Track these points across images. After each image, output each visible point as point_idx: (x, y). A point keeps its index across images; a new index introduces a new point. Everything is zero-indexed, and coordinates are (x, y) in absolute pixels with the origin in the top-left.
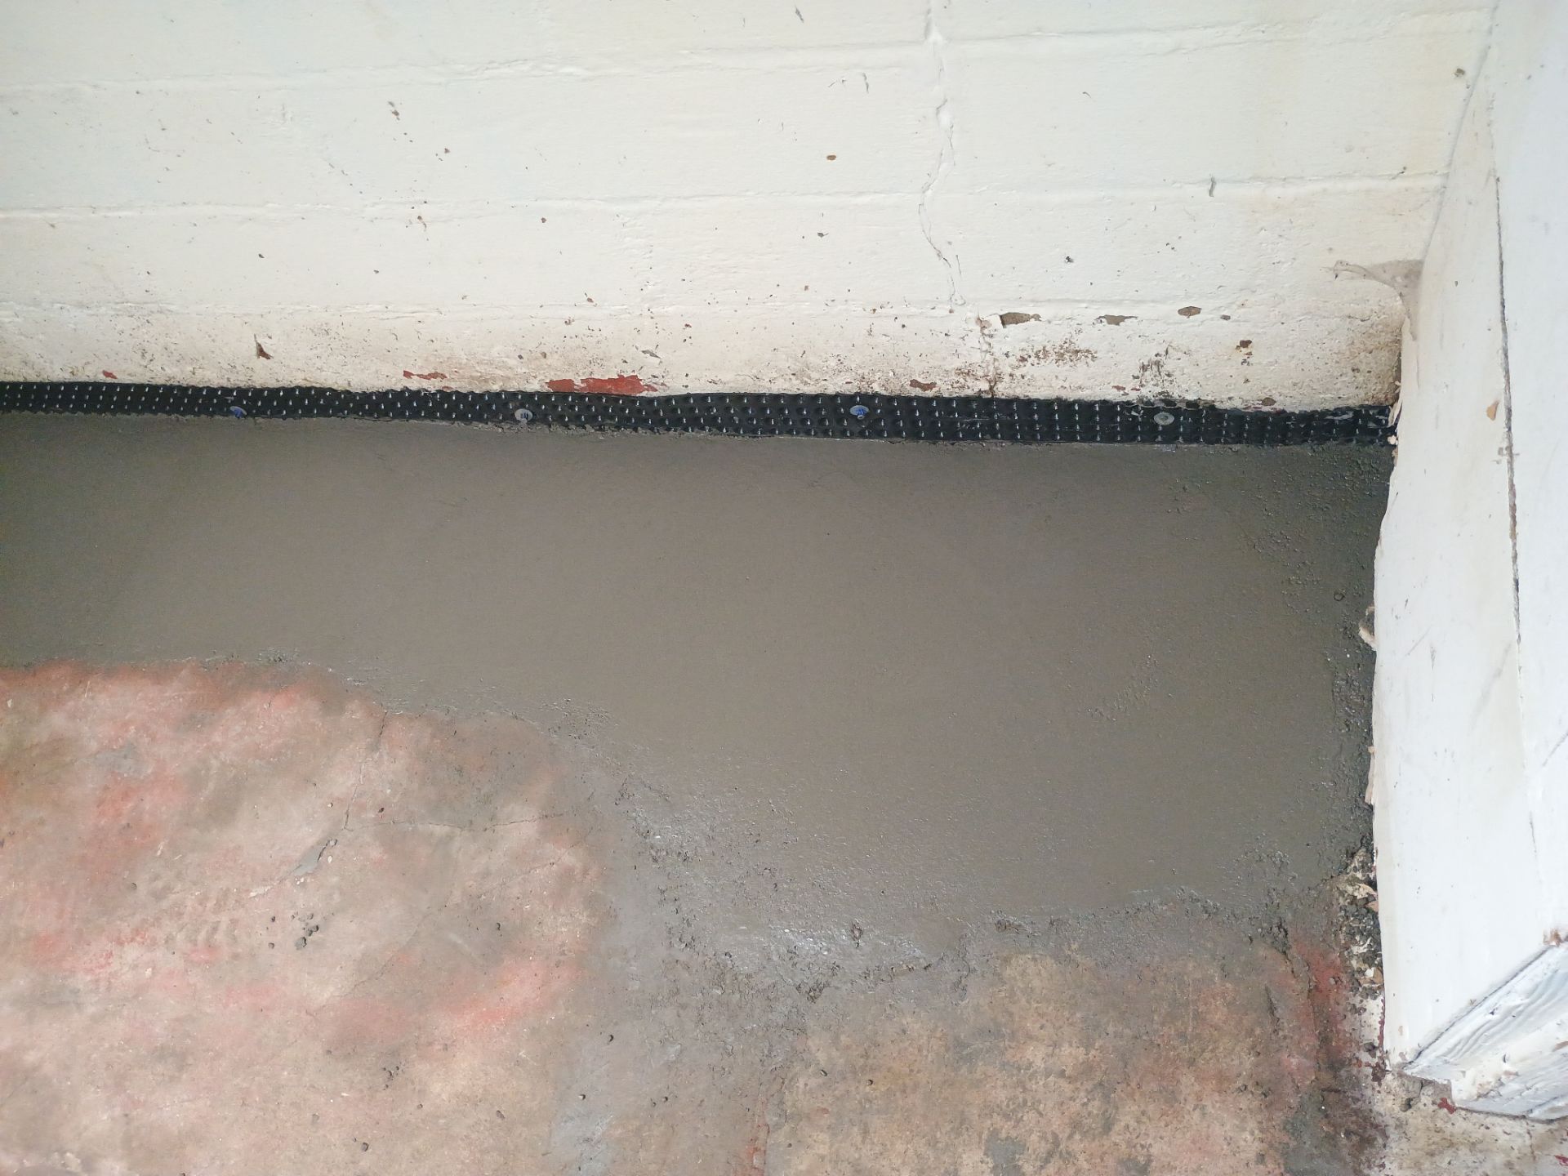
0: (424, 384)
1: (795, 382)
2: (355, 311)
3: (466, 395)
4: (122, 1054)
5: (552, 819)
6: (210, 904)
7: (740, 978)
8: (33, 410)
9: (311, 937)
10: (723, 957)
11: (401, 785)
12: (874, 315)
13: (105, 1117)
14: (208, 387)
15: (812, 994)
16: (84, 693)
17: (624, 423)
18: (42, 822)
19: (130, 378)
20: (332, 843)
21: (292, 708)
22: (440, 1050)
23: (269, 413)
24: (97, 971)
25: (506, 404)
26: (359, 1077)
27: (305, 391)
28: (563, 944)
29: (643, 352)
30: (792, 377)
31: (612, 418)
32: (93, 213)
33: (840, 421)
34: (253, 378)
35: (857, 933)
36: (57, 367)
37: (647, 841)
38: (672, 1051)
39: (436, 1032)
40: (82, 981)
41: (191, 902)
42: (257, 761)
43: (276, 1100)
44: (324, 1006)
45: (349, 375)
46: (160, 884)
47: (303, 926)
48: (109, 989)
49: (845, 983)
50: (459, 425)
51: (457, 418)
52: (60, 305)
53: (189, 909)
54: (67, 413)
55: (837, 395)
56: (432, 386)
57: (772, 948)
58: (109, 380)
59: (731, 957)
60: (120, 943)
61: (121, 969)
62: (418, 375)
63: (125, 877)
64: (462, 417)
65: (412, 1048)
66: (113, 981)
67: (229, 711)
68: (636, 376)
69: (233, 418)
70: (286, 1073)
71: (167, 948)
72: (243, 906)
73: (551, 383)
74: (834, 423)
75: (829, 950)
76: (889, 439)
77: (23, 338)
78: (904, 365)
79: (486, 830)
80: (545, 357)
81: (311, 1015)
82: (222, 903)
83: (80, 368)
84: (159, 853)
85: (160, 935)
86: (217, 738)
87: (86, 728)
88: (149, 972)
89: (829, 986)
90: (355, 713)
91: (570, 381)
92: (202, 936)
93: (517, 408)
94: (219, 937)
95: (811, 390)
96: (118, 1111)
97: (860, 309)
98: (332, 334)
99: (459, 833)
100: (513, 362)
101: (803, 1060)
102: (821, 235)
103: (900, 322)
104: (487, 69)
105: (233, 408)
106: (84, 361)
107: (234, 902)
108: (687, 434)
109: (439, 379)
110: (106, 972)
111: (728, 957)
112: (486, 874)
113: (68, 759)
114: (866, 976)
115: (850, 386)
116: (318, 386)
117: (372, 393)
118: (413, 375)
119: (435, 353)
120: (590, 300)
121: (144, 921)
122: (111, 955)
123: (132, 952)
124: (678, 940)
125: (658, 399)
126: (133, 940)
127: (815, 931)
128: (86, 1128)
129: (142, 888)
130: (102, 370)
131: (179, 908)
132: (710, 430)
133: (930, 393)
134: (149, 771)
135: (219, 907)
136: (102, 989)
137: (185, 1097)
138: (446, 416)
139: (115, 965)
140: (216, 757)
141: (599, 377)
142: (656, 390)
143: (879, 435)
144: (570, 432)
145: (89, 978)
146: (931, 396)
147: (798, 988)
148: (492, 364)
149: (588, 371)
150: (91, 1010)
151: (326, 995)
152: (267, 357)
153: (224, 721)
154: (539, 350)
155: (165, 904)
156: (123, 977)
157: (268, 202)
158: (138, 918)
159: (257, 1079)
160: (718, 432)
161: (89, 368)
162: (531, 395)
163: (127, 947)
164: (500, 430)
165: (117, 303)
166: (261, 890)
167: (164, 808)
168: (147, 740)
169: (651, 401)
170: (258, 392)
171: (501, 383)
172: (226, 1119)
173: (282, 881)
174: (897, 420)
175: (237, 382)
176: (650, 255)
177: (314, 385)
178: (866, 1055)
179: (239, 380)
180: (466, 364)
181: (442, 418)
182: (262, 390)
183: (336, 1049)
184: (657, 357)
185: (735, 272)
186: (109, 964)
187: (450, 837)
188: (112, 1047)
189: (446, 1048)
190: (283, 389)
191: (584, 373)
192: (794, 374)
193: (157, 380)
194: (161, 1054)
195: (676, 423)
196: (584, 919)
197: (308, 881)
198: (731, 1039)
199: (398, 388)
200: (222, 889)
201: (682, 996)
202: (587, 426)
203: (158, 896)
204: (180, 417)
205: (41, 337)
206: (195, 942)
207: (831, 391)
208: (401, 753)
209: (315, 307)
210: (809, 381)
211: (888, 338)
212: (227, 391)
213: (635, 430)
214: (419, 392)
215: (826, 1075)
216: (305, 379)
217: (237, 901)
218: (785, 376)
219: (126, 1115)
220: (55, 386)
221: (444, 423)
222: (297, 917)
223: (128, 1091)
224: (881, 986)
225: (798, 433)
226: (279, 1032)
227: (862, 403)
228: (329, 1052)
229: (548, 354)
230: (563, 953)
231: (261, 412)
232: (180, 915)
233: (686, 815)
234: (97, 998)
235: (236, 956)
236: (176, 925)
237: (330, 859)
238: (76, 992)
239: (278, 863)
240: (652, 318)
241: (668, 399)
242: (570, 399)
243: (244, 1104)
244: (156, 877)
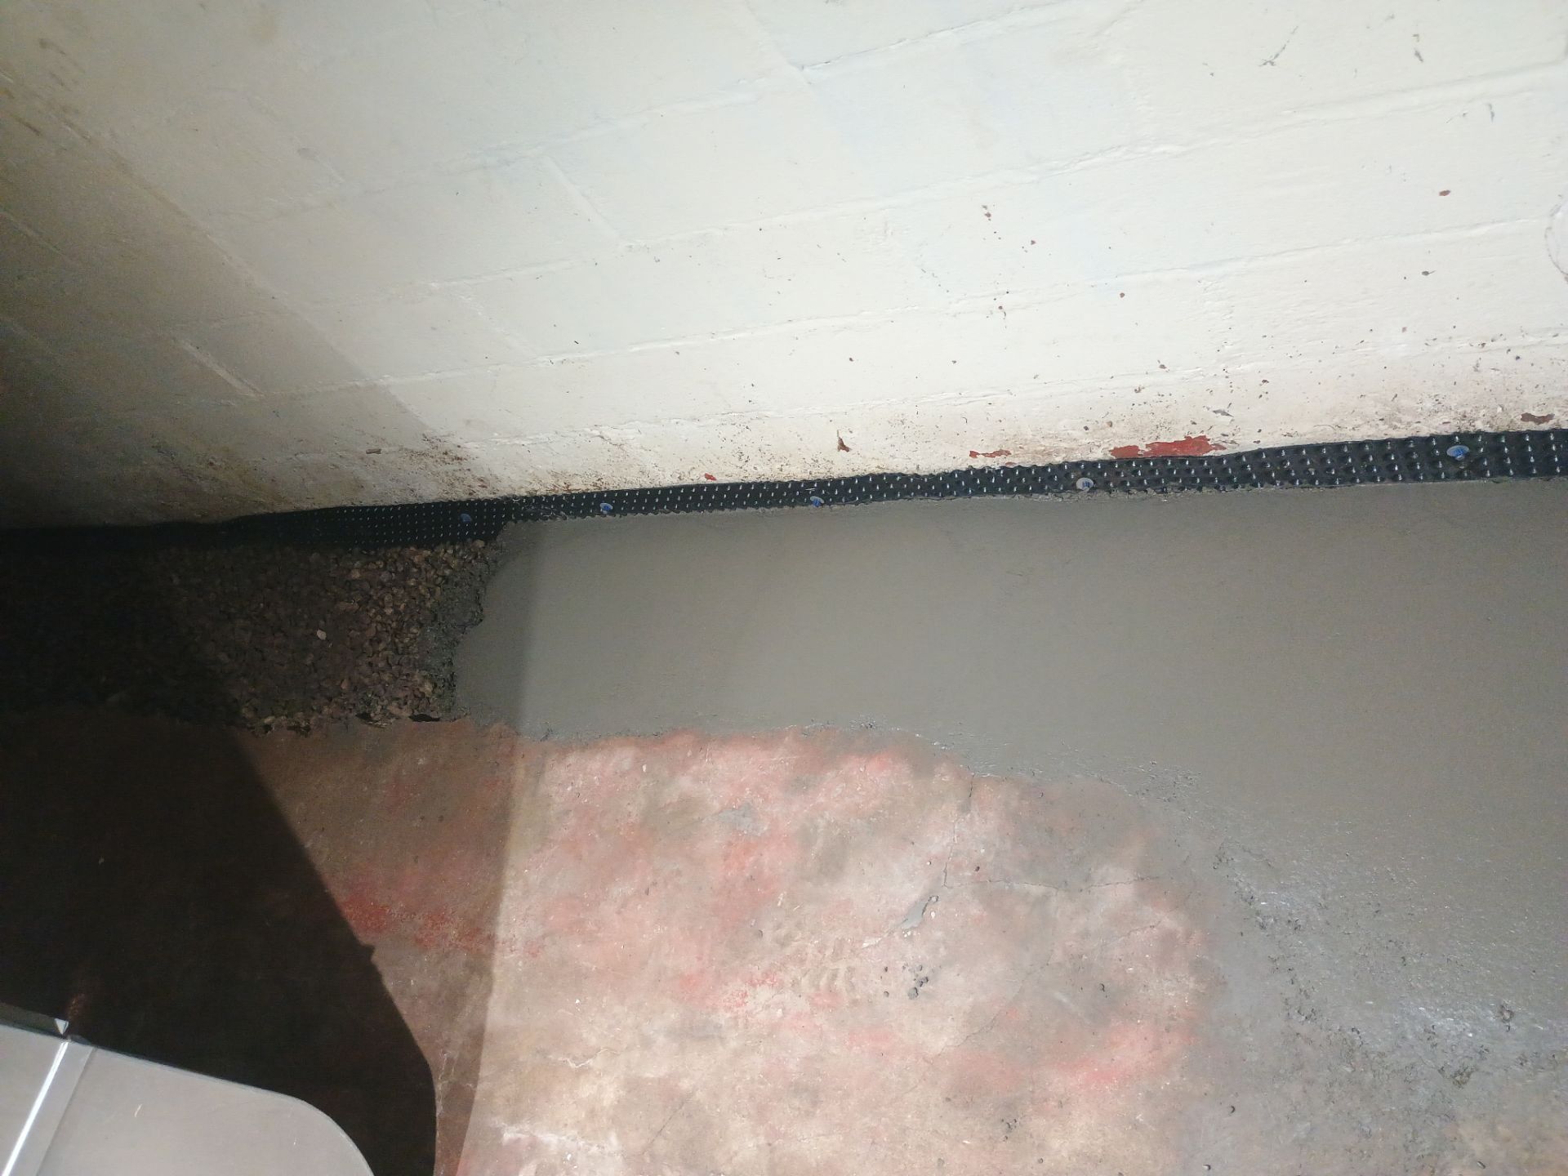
0: (988, 461)
1: (1383, 427)
2: (930, 400)
3: (1029, 470)
4: (762, 1087)
5: (1150, 882)
6: (828, 953)
7: (1372, 1056)
8: (645, 512)
9: (922, 988)
10: (1350, 1033)
11: (995, 845)
12: (1483, 349)
13: (751, 1145)
14: (792, 481)
15: (1458, 1078)
16: (705, 757)
17: (1189, 483)
18: (679, 873)
19: (729, 479)
20: (934, 899)
21: (885, 771)
22: (1055, 1107)
23: (843, 500)
24: (735, 1009)
25: (1067, 475)
26: (979, 1127)
27: (877, 478)
28: (1171, 1009)
29: (1214, 412)
30: (1379, 422)
31: (1176, 479)
32: (712, 338)
33: (1434, 463)
34: (833, 470)
35: (1507, 1016)
36: (668, 474)
37: (1252, 907)
38: (1302, 1128)
39: (1050, 1089)
40: (723, 1017)
41: (811, 950)
42: (858, 820)
43: (903, 1142)
44: (939, 1055)
45: (919, 460)
46: (783, 932)
47: (914, 977)
48: (746, 1026)
49: (1498, 1068)
50: (1020, 498)
51: (1018, 492)
52: (676, 420)
53: (810, 956)
54: (672, 513)
55: (1432, 437)
56: (996, 463)
57: (1407, 1026)
58: (710, 482)
59: (1358, 1033)
60: (754, 985)
61: (756, 1009)
62: (983, 454)
63: (752, 924)
64: (1024, 490)
65: (1028, 1103)
66: (749, 1019)
67: (829, 774)
68: (1205, 436)
69: (811, 507)
70: (909, 1116)
71: (794, 991)
72: (858, 956)
73: (1115, 451)
74: (1427, 467)
75: (1473, 1031)
76: (1494, 479)
77: (643, 451)
78: (1516, 399)
79: (1081, 891)
80: (1111, 426)
81: (928, 1062)
82: (839, 952)
83: (687, 474)
84: (779, 904)
85: (788, 980)
86: (821, 799)
87: (709, 790)
88: (779, 1012)
89: (1477, 1070)
90: (943, 777)
91: (1135, 448)
92: (823, 982)
93: (1078, 478)
94: (839, 983)
95: (1401, 433)
96: (762, 1140)
97: (1465, 344)
98: (907, 423)
99: (1054, 894)
100: (1078, 433)
101: (1454, 1149)
102: (1426, 273)
103: (1513, 354)
104: (1081, 161)
105: (812, 498)
106: (690, 467)
107: (849, 951)
108: (1255, 489)
109: (1003, 456)
110: (743, 1011)
111: (1355, 1033)
112: (1085, 935)
113: (696, 817)
114: (1522, 1061)
115: (1447, 426)
116: (888, 472)
117: (939, 475)
118: (979, 454)
119: (1002, 432)
120: (1163, 367)
121: (772, 965)
122: (745, 995)
123: (764, 994)
124: (1296, 1011)
125: (1227, 457)
126: (763, 982)
127: (1456, 1010)
128: (736, 1153)
129: (768, 935)
130: (704, 474)
131: (801, 954)
132: (1281, 484)
133: (1545, 427)
134: (765, 828)
135: (836, 956)
136: (741, 1025)
137: (821, 1132)
138: (1008, 491)
139: (750, 1005)
140: (822, 817)
141: (1165, 441)
142: (1224, 448)
143: (1481, 474)
144: (1131, 497)
145: (728, 1015)
146: (1546, 429)
147: (1441, 1071)
148: (1057, 438)
149: (1155, 435)
150: (733, 1044)
151: (941, 1044)
152: (847, 449)
153: (825, 784)
154: (1105, 419)
155: (788, 951)
156: (758, 1016)
157: (863, 311)
158: (766, 963)
159: (883, 1119)
160: (1290, 485)
161: (694, 472)
162: (1094, 464)
163: (758, 989)
164: (1060, 500)
165: (723, 414)
166: (874, 941)
167: (780, 863)
168: (761, 800)
169: (1220, 459)
170: (836, 482)
171: (1064, 455)
172: (858, 1155)
173: (891, 933)
174: (1505, 457)
175: (817, 474)
176: (1231, 315)
177: (886, 471)
178: (1530, 1148)
179: (820, 473)
180: (1031, 440)
181: (1003, 493)
182: (839, 480)
183: (955, 1097)
184: (1228, 415)
185: (1323, 322)
186: (745, 1003)
187: (1046, 898)
188: (753, 1081)
189: (1061, 1105)
190: (858, 477)
191: (1150, 438)
192: (1382, 420)
193: (749, 478)
194: (797, 1089)
195: (1246, 479)
196: (1192, 985)
197: (915, 934)
198: (1368, 1120)
199: (964, 468)
200: (837, 939)
201: (1307, 1071)
202: (1149, 489)
203: (783, 943)
204: (767, 510)
205: (657, 449)
206: (818, 987)
207: (1425, 432)
208: (991, 814)
209: (894, 400)
210: (1399, 425)
211: (1497, 372)
212: (809, 483)
213: (1200, 489)
214: (983, 470)
215: (1484, 1167)
216: (879, 467)
217: (852, 951)
218: (1372, 423)
219: (770, 1145)
220: (665, 490)
221: (1005, 497)
222: (907, 968)
223: (769, 1122)
224: (1541, 1076)
225: (1382, 480)
226: (900, 1076)
227: (1462, 442)
228: (948, 1100)
229: (1114, 423)
230: (1172, 1018)
231: (837, 500)
232: (802, 961)
233: (1293, 882)
234: (737, 1034)
235: (855, 1002)
236: (800, 970)
237: (933, 914)
238: (718, 1027)
239: (885, 916)
240: (1227, 377)
241: (1238, 456)
242: (1134, 465)
243: (873, 1143)
244: (779, 926)
